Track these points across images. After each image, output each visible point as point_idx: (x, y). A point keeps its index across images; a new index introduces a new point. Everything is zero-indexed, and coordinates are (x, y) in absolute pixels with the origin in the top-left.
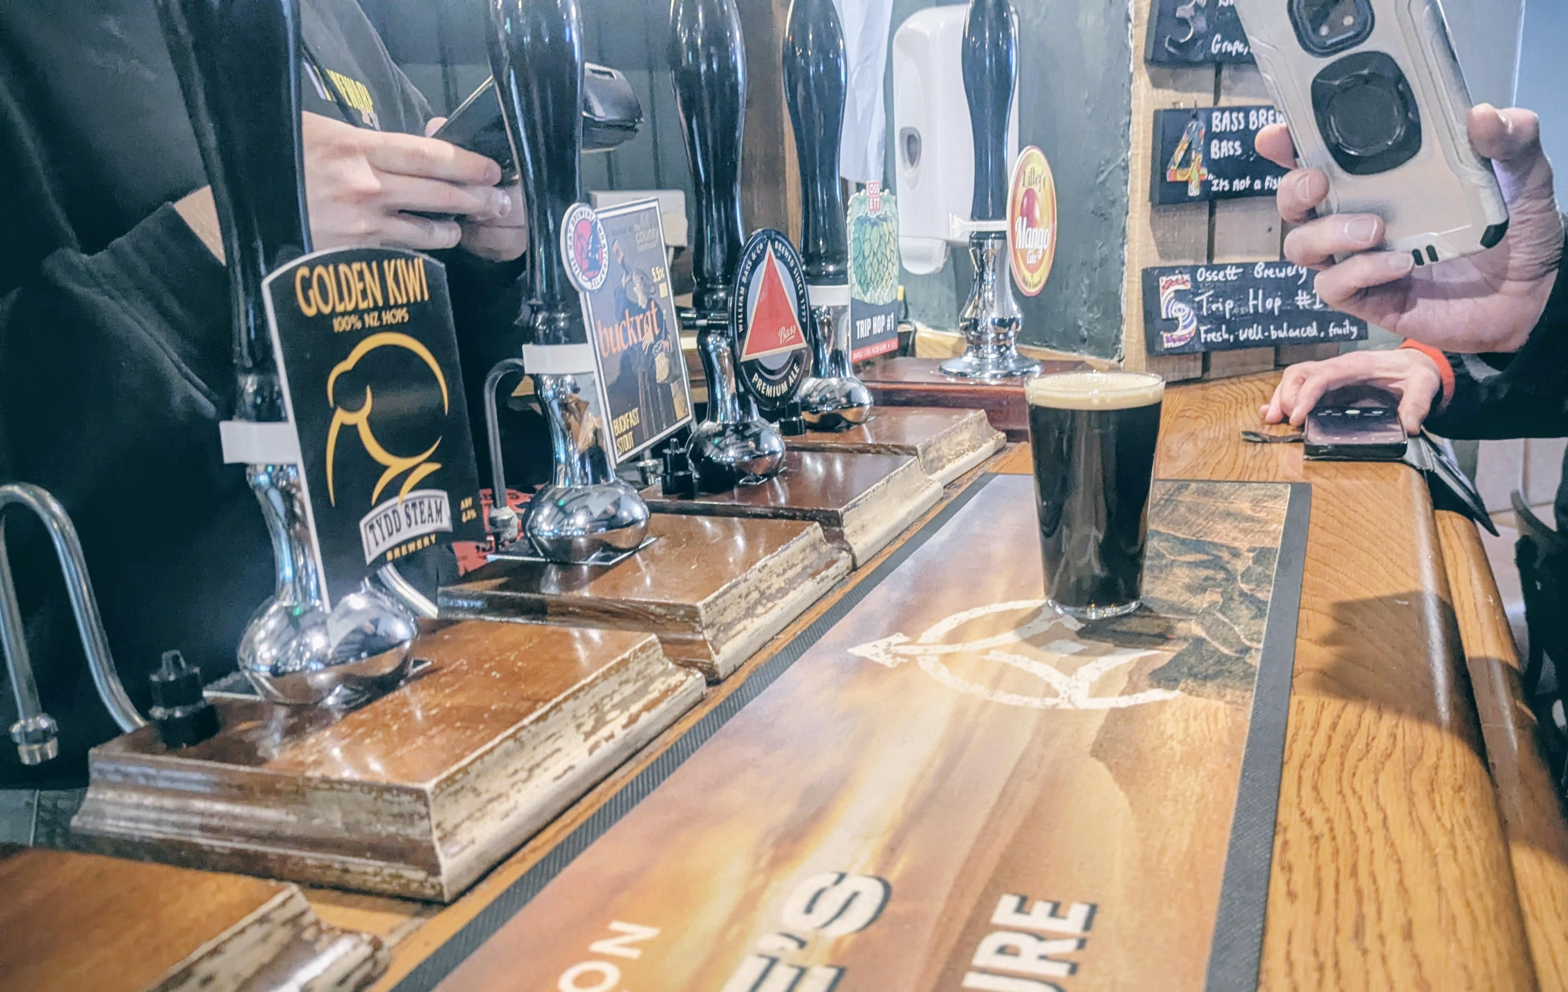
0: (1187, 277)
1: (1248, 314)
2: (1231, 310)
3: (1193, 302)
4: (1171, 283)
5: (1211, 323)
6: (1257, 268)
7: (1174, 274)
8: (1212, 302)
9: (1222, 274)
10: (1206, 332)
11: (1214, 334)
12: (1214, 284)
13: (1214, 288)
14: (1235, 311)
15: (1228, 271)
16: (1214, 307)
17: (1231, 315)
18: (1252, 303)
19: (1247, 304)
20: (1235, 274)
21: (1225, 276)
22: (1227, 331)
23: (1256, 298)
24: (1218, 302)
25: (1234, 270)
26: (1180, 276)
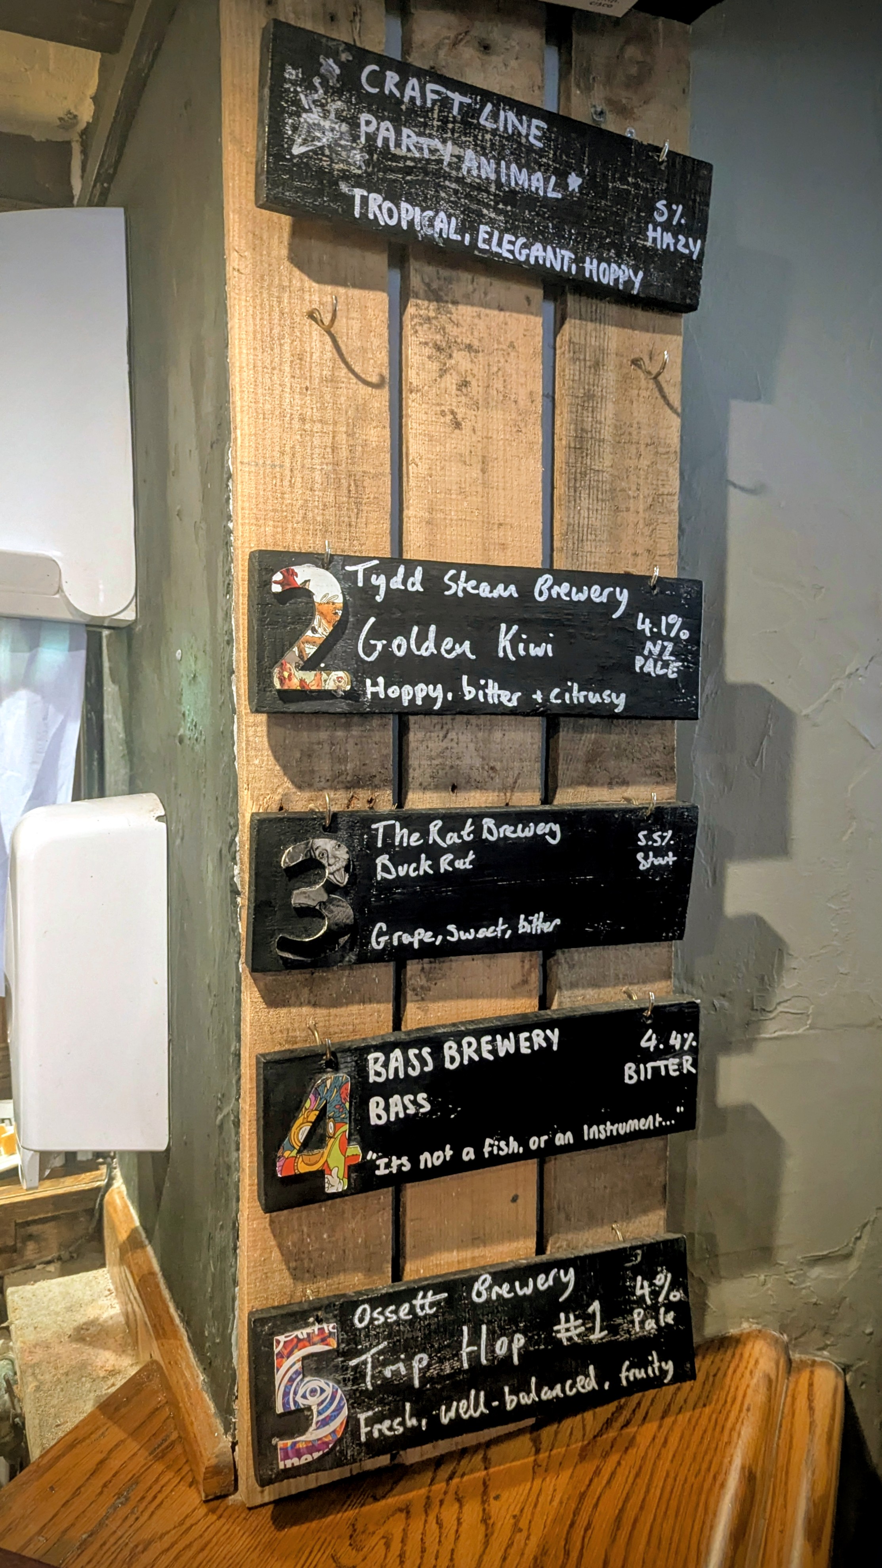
0: (329, 1327)
1: (460, 1371)
2: (423, 1371)
3: (345, 1369)
4: (299, 1343)
5: (381, 1402)
6: (477, 1286)
7: (307, 1325)
8: (384, 1364)
9: (406, 1307)
10: (370, 1422)
11: (387, 1423)
12: (390, 1330)
13: (389, 1337)
14: (433, 1372)
15: (418, 1302)
16: (388, 1373)
17: (423, 1379)
18: (466, 1350)
19: (457, 1355)
20: (432, 1305)
21: (412, 1310)
22: (417, 1414)
23: (474, 1339)
24: (398, 1360)
25: (430, 1297)
26: (317, 1327)
